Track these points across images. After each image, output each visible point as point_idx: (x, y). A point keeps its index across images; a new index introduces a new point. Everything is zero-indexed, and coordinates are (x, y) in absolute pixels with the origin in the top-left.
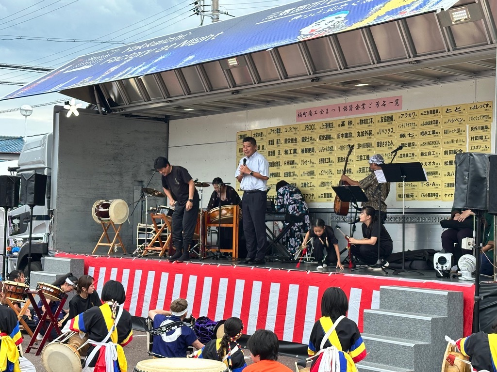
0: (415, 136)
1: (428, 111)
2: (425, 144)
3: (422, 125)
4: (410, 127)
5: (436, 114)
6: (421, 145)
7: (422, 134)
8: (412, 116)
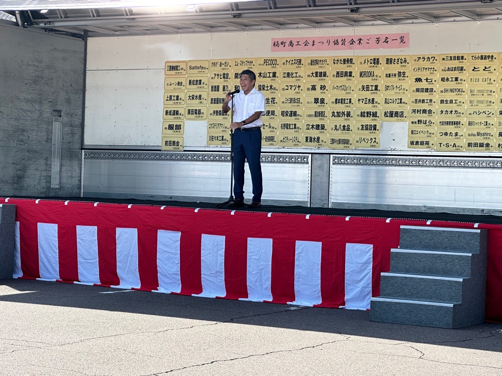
0: (433, 82)
1: (451, 57)
2: (446, 91)
3: (443, 70)
4: (428, 72)
5: (461, 60)
6: (442, 92)
7: (443, 80)
8: (431, 60)
